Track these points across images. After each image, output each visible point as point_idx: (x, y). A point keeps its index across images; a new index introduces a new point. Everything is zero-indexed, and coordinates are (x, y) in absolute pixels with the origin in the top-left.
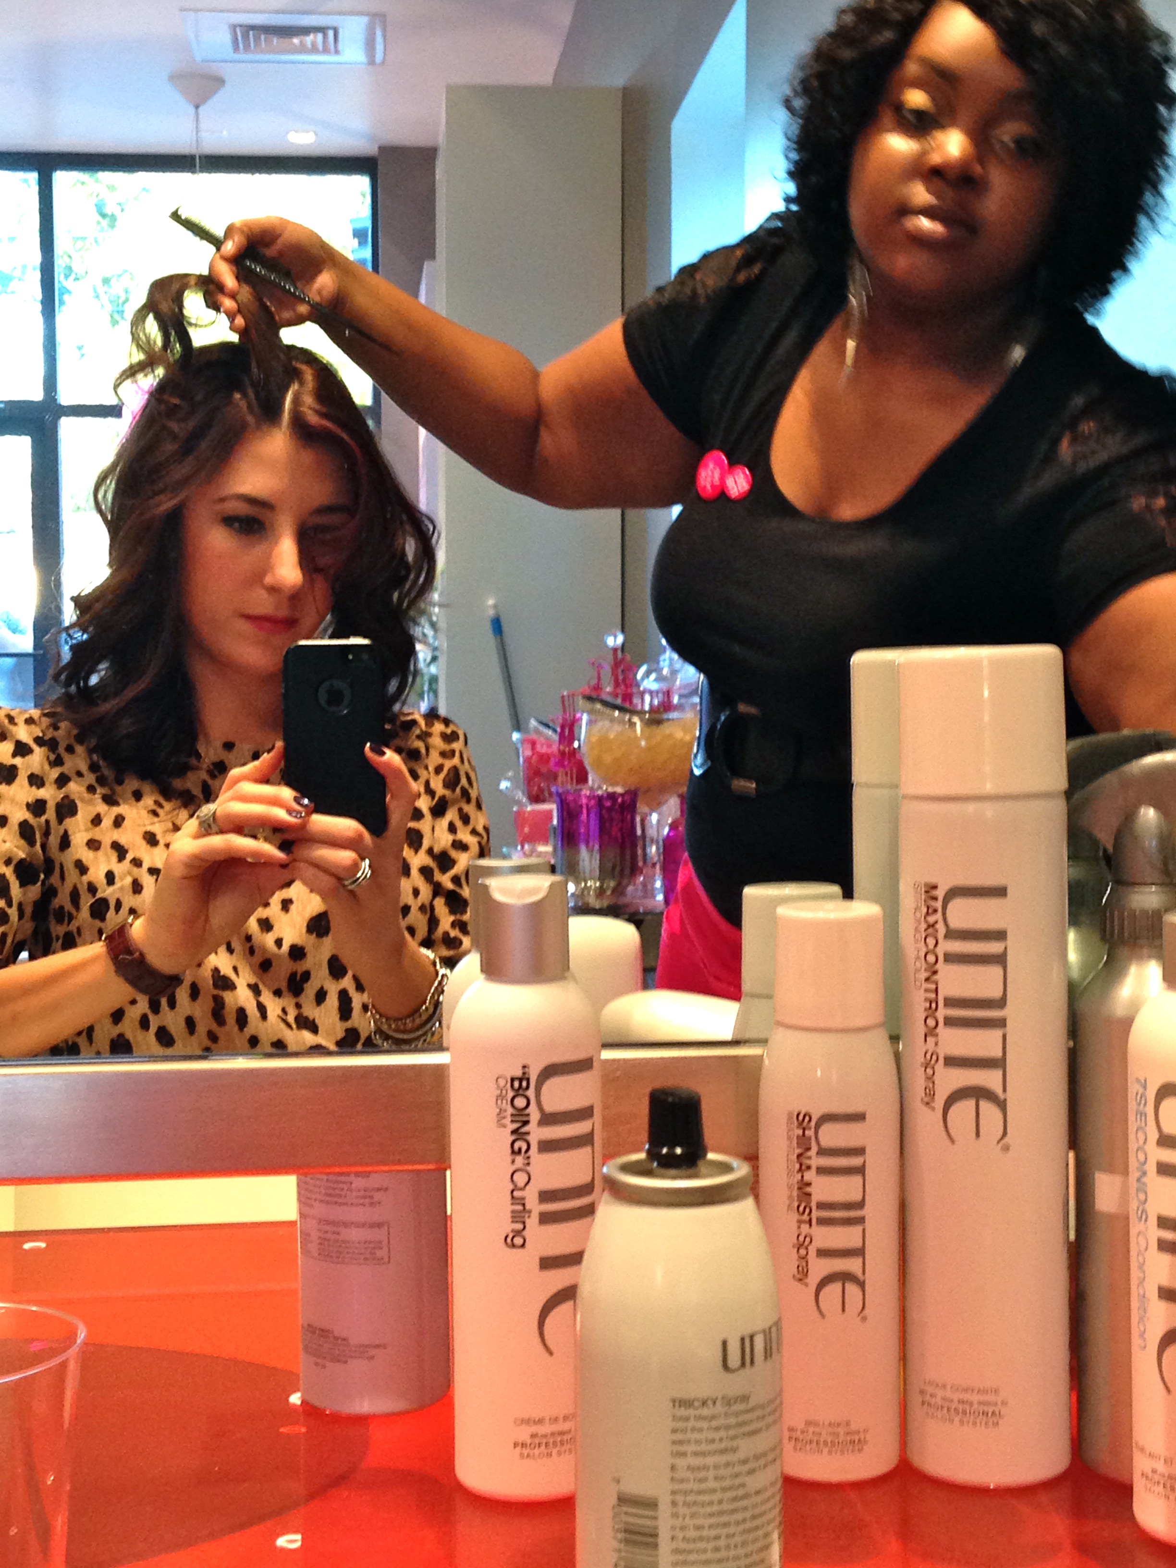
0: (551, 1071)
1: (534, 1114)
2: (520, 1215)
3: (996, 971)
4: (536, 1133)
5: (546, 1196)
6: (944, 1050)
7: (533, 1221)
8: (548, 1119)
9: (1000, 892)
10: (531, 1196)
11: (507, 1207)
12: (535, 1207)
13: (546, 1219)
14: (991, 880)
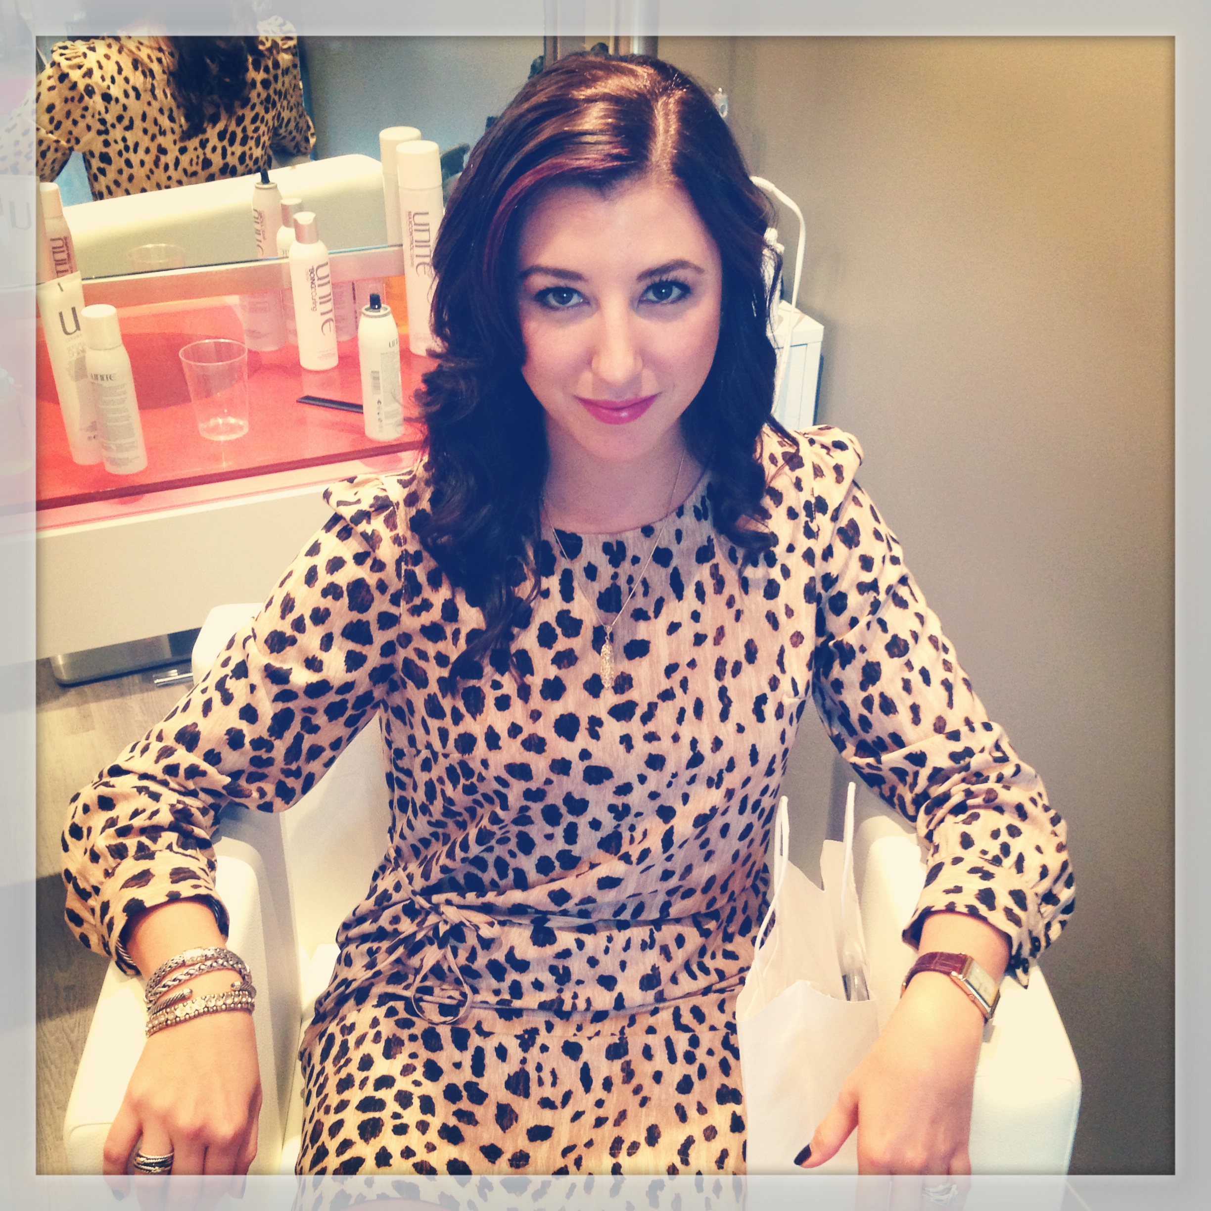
0: (319, 267)
1: (316, 278)
2: (315, 303)
3: (427, 233)
4: (317, 282)
5: (321, 298)
6: (415, 253)
7: (318, 304)
8: (319, 279)
9: (427, 213)
10: (317, 298)
11: (311, 301)
12: (318, 301)
13: (321, 303)
14: (424, 211)
